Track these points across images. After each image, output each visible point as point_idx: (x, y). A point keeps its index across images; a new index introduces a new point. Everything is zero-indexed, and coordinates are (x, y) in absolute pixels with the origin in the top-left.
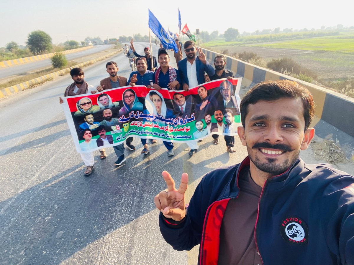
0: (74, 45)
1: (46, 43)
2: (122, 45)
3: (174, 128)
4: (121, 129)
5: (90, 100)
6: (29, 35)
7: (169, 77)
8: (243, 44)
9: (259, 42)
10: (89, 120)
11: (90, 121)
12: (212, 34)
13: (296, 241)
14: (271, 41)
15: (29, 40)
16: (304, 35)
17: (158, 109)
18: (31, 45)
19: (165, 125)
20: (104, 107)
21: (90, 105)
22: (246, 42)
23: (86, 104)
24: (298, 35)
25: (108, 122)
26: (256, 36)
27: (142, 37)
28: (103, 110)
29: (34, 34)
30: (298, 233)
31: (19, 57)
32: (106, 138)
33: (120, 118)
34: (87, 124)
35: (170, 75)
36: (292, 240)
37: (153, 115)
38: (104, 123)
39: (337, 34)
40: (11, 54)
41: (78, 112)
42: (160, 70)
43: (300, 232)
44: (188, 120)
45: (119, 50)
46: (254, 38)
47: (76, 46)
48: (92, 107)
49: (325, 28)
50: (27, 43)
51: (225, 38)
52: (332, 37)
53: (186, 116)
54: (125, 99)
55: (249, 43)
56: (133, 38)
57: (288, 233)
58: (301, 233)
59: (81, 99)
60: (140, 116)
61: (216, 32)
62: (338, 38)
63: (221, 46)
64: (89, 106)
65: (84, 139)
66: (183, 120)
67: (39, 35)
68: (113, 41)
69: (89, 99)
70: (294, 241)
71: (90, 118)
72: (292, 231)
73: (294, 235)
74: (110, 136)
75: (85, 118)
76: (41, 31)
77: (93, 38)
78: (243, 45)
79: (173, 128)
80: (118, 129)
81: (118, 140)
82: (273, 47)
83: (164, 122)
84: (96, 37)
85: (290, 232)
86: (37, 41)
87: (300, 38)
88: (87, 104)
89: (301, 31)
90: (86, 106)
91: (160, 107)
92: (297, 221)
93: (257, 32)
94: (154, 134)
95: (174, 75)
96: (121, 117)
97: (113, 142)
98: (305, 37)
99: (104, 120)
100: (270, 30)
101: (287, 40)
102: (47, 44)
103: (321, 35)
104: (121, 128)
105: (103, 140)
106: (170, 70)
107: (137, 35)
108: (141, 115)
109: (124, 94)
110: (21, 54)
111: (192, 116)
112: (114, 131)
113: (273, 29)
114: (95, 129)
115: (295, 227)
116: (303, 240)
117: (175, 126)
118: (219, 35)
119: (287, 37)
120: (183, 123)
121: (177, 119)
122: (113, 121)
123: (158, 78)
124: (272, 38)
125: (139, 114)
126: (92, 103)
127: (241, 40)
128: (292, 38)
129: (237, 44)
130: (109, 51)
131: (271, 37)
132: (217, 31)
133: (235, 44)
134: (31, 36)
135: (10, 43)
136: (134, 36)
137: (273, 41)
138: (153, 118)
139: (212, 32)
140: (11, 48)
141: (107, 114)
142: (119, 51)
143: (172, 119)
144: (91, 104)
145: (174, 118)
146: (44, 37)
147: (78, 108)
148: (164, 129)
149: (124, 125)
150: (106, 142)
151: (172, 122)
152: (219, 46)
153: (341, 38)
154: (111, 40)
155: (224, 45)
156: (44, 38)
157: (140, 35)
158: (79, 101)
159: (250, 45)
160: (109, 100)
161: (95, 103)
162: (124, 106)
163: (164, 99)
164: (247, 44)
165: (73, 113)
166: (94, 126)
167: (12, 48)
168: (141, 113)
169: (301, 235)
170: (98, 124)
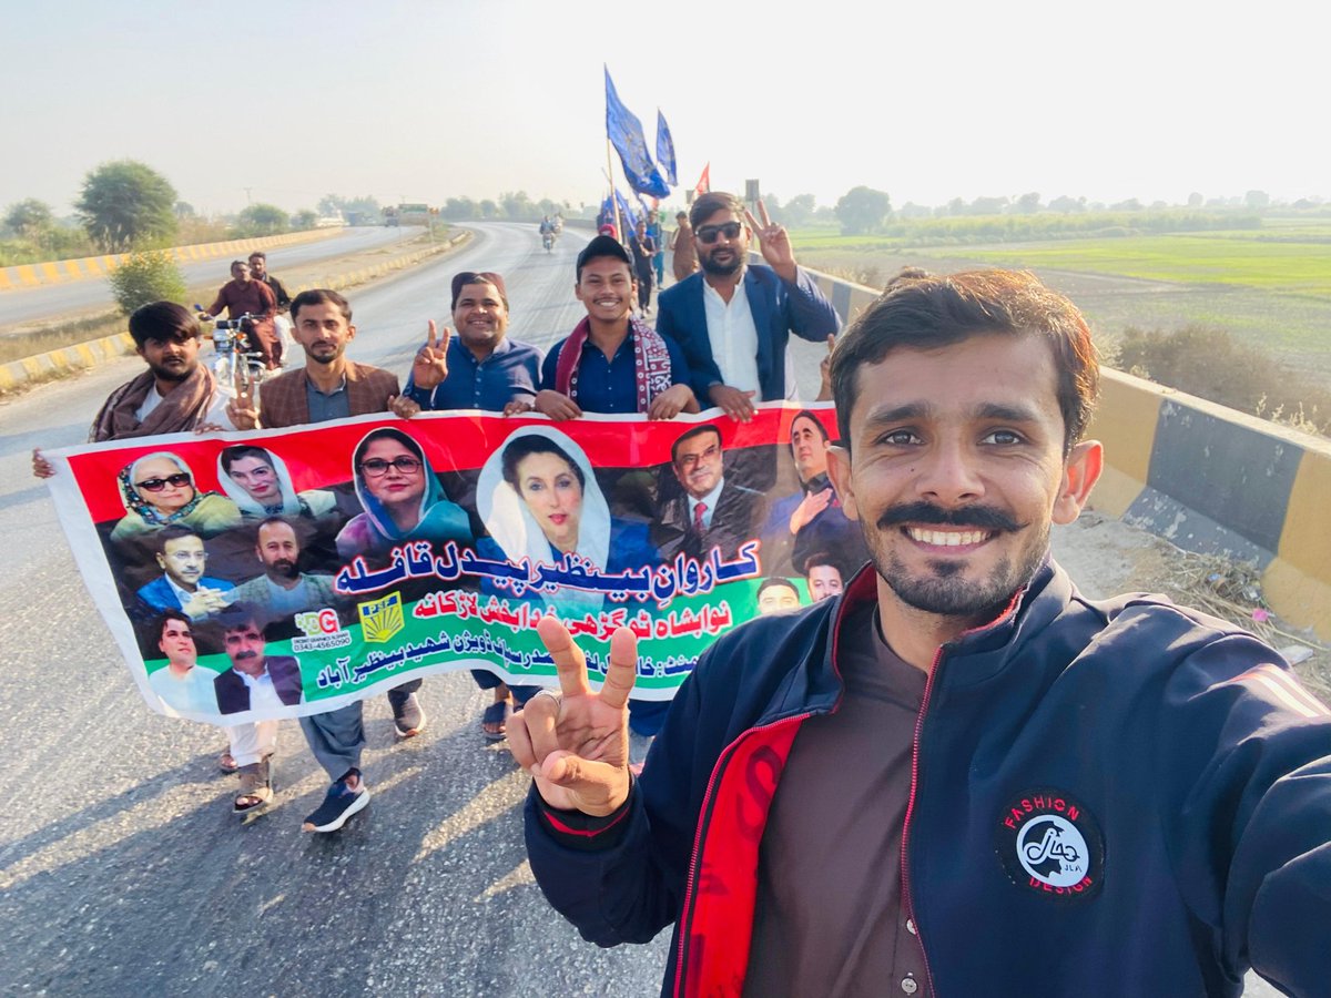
0: (272, 223)
1: (154, 210)
2: (450, 229)
3: (654, 620)
4: (347, 631)
5: (184, 468)
6: (91, 176)
7: (634, 369)
8: (906, 247)
9: (966, 243)
10: (180, 565)
11: (185, 569)
12: (792, 205)
13: (1054, 888)
14: (1012, 241)
15: (86, 195)
16: (1134, 223)
17: (560, 530)
18: (93, 216)
19: (601, 605)
20: (263, 511)
21: (186, 492)
22: (918, 241)
23: (163, 482)
24: (1109, 223)
25: (282, 588)
26: (955, 221)
27: (532, 205)
28: (257, 521)
29: (110, 173)
30: (1064, 855)
31: (46, 259)
32: (264, 672)
33: (342, 574)
34: (169, 588)
35: (639, 362)
36: (1042, 884)
37: (525, 565)
38: (260, 593)
39: (1250, 223)
40: (20, 244)
41: (132, 521)
42: (584, 339)
43: (1071, 853)
44: (722, 572)
45: (434, 250)
46: (948, 227)
47: (276, 227)
48: (194, 501)
49: (1204, 203)
50: (79, 206)
51: (839, 222)
52: (1239, 233)
53: (717, 548)
54: (369, 472)
55: (929, 246)
56: (498, 205)
57: (1027, 855)
58: (1076, 857)
59: (141, 461)
60: (466, 566)
61: (807, 200)
62: (1261, 239)
63: (825, 249)
64: (179, 496)
65: (163, 656)
66: (701, 567)
67: (125, 179)
68: (414, 213)
69: (176, 463)
70: (1048, 886)
71: (185, 554)
72: (1042, 847)
73: (1050, 866)
74: (288, 663)
75: (164, 553)
76: (140, 163)
77: (350, 198)
78: (905, 251)
79: (650, 620)
80: (330, 627)
81: (329, 684)
82: (1023, 263)
83: (596, 595)
84: (363, 196)
85: (1035, 853)
86: (117, 199)
87: (1119, 234)
88: (167, 484)
89: (1116, 207)
90: (163, 494)
91: (572, 515)
92: (1062, 809)
93: (957, 206)
94: (532, 663)
95: (659, 365)
96: (346, 569)
97: (300, 694)
98: (1136, 230)
99: (261, 578)
100: (1004, 200)
101: (1070, 238)
102: (156, 215)
103: (1193, 224)
104: (343, 627)
105: (249, 680)
106: (637, 338)
107: (514, 195)
108: (469, 560)
109: (363, 450)
110: (58, 246)
111: (746, 555)
112: (309, 636)
113: (1014, 197)
114: (210, 614)
115: (1055, 832)
116: (1081, 883)
117: (660, 606)
118: (815, 210)
119: (1070, 227)
120: (700, 584)
121: (671, 565)
122: (306, 588)
123: (574, 375)
124: (1016, 228)
125: (460, 555)
126: (193, 481)
127: (900, 233)
128: (1090, 233)
129: (885, 246)
130: (396, 252)
131: (1011, 224)
132: (808, 195)
133: (879, 247)
134: (94, 180)
135: (22, 204)
136: (504, 199)
137: (1019, 241)
138: (529, 582)
139: (793, 198)
140: (21, 224)
141: (274, 546)
142: (433, 254)
143: (646, 573)
144: (189, 484)
145: (655, 565)
146: (148, 188)
147: (131, 500)
148: (594, 631)
149: (361, 606)
150: (262, 691)
151: (646, 588)
152: (819, 249)
153: (1271, 240)
154: (406, 210)
155: (837, 248)
156: (147, 192)
157: (526, 198)
158: (128, 470)
159: (937, 253)
160: (278, 479)
161: (210, 485)
162: (364, 511)
163: (595, 470)
164: (923, 246)
165: (105, 525)
166: (204, 601)
167: (27, 222)
168: (468, 554)
169: (1074, 865)
170: (225, 593)
